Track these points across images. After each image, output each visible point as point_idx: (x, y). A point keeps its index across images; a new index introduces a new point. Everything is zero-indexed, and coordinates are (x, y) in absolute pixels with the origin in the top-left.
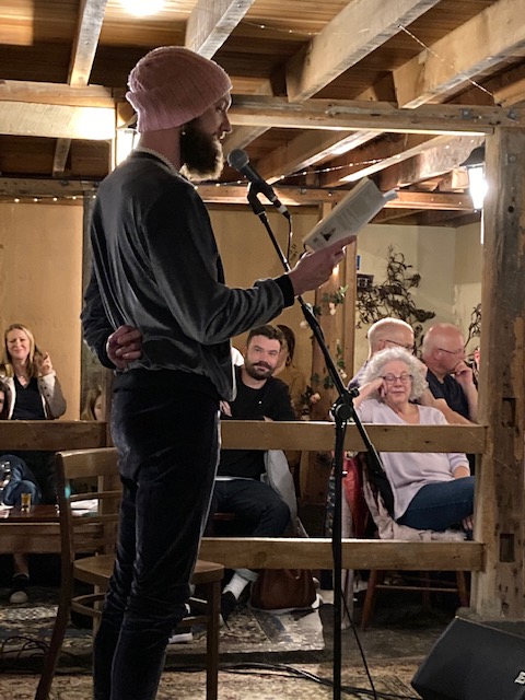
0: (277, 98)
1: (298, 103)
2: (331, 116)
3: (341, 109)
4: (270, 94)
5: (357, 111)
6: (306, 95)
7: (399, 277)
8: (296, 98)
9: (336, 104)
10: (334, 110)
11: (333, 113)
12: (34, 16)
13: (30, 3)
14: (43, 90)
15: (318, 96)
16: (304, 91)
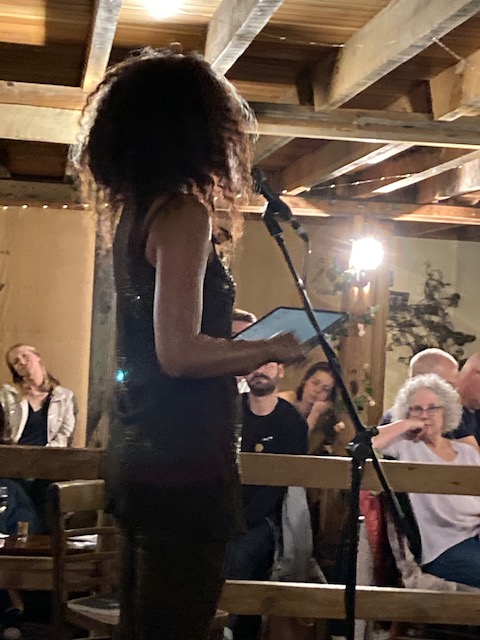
0: (302, 108)
1: (324, 113)
2: (359, 127)
3: (372, 120)
4: (296, 101)
5: (387, 122)
6: (333, 105)
7: (436, 296)
8: (323, 108)
9: (365, 115)
10: (363, 121)
11: (362, 124)
12: (47, 16)
13: (44, 3)
14: (52, 94)
15: (346, 105)
16: (332, 101)
